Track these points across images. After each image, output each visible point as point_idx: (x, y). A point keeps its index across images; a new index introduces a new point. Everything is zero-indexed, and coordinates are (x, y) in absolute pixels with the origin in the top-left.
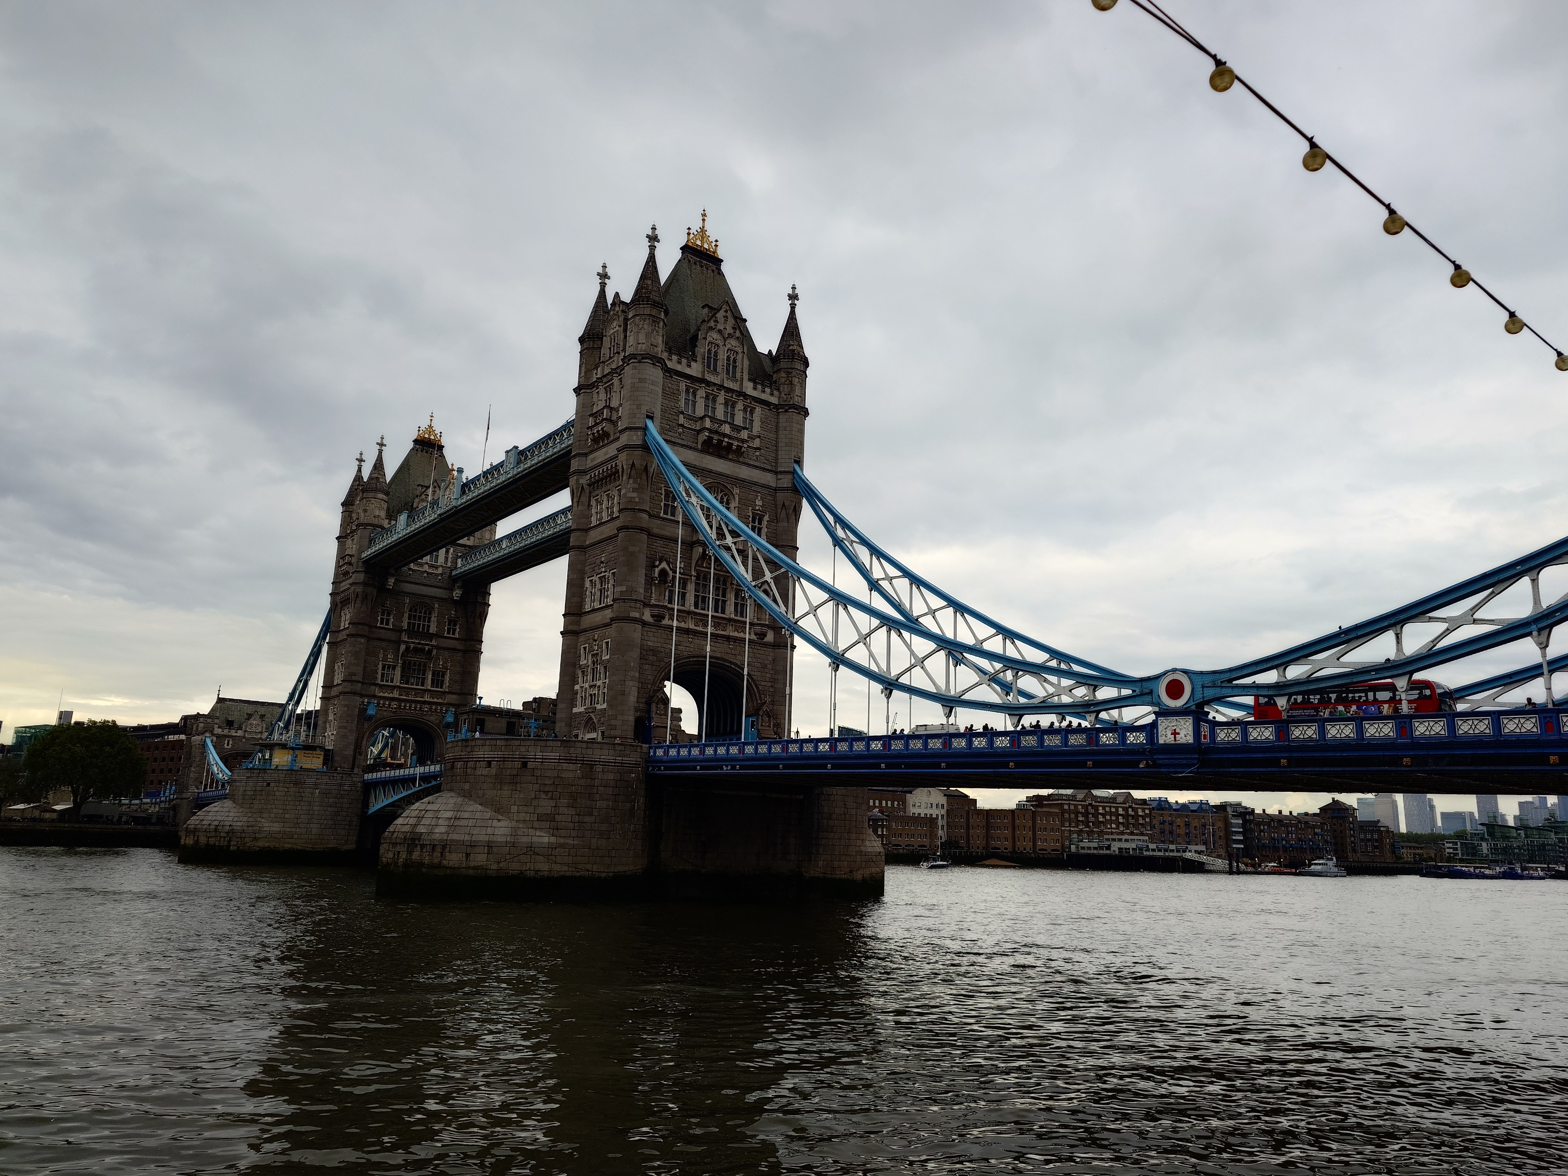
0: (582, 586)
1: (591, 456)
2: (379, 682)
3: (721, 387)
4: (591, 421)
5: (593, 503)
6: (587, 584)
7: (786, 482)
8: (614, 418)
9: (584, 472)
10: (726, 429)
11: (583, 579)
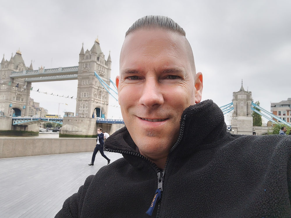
2: (12, 100)
3: (102, 66)
5: (82, 81)
7: (109, 81)
8: (88, 69)
10: (103, 72)
11: (80, 93)
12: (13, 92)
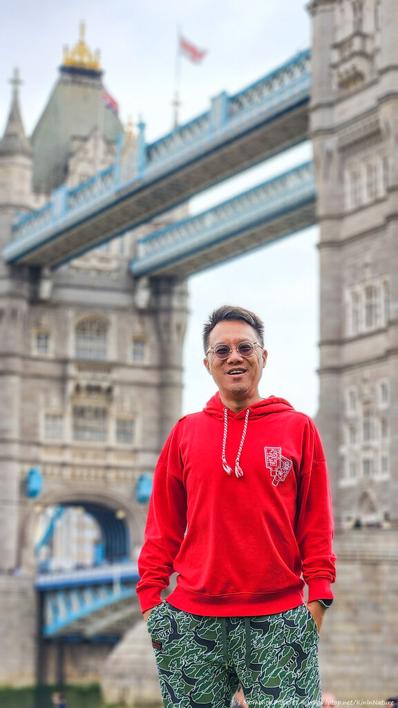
0: (339, 300)
1: (339, 108)
2: (42, 439)
4: (335, 56)
5: (347, 175)
6: (347, 296)
8: (369, 48)
9: (330, 131)
11: (339, 290)
12: (38, 376)
